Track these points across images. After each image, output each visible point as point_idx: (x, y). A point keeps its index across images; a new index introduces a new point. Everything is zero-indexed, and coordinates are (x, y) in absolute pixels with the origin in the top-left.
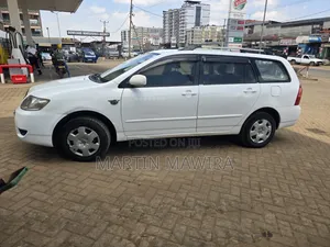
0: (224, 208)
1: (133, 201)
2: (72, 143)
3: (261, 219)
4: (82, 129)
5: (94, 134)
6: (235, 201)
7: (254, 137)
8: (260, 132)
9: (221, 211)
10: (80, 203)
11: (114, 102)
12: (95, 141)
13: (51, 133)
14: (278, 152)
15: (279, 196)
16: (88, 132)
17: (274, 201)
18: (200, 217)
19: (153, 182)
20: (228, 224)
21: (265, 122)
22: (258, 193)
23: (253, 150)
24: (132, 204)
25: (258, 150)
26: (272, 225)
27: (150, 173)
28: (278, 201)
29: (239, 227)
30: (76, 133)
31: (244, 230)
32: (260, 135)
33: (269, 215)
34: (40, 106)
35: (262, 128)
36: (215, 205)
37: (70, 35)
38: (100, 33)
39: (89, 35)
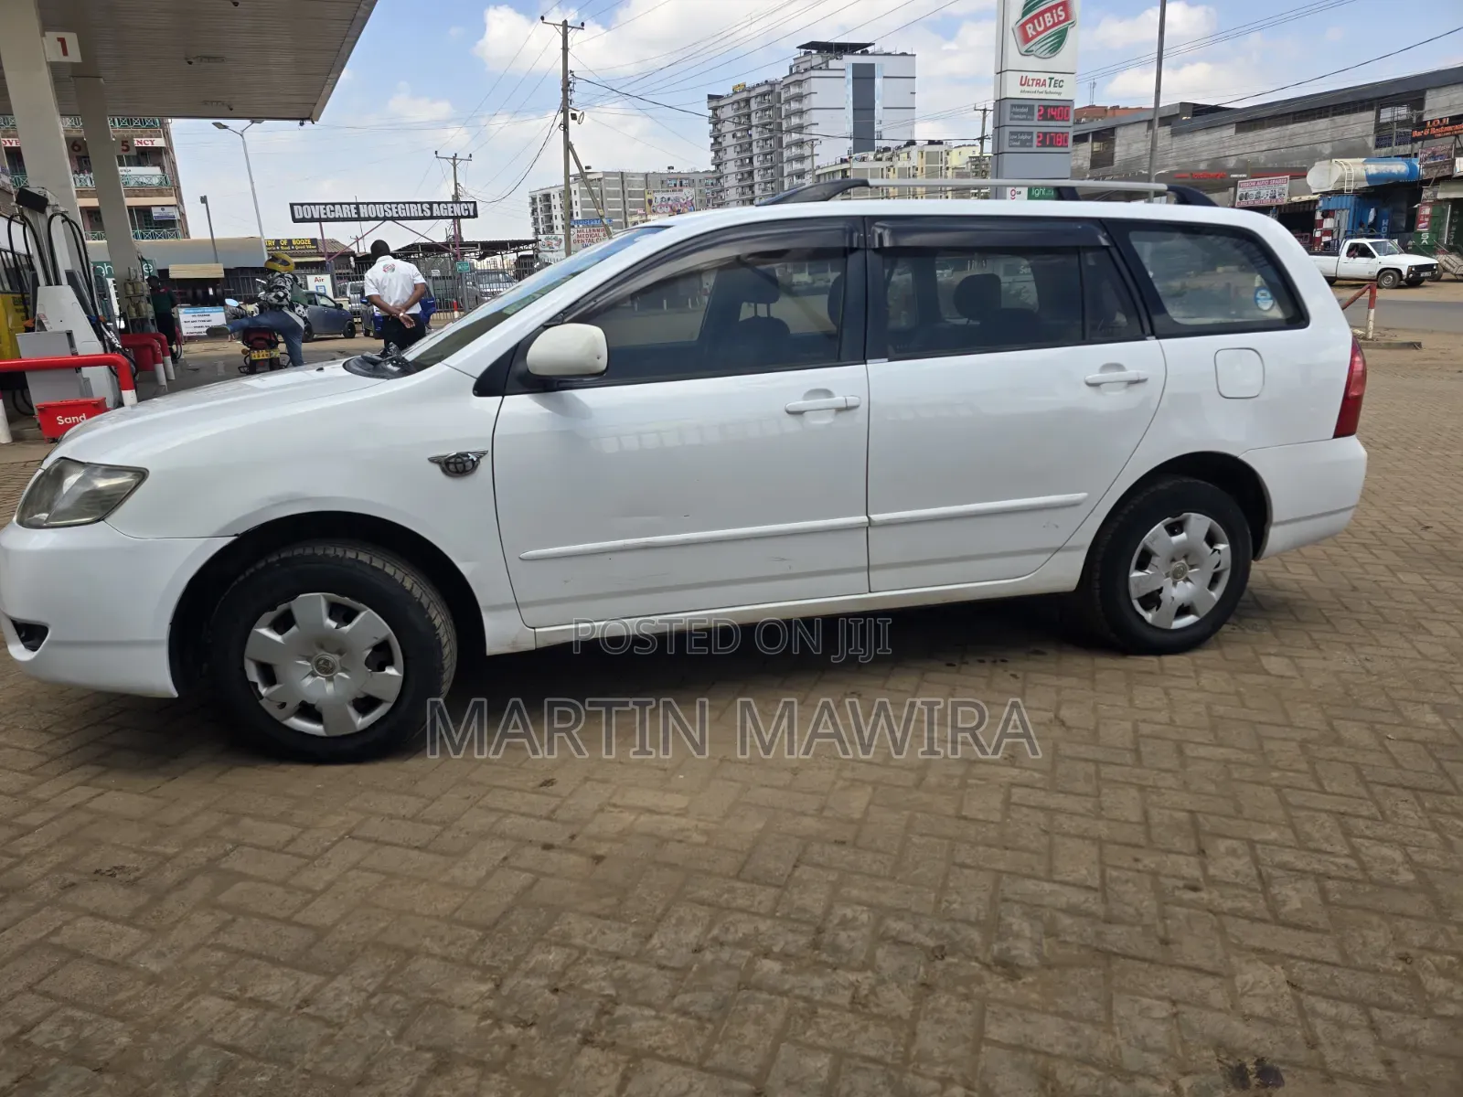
0: (1023, 951)
1: (564, 941)
2: (269, 674)
3: (1218, 997)
4: (313, 607)
5: (369, 626)
6: (1072, 911)
7: (1152, 600)
8: (1177, 576)
9: (1009, 968)
10: (298, 962)
11: (457, 466)
12: (381, 655)
13: (163, 632)
14: (1275, 664)
15: (1302, 874)
16: (344, 615)
17: (1274, 905)
18: (897, 1000)
19: (662, 841)
20: (1049, 1032)
21: (1199, 524)
22: (1189, 868)
24: (554, 957)
26: (1272, 1021)
27: (648, 798)
28: (1295, 897)
29: (1104, 1048)
30: (283, 624)
31: (1131, 1058)
32: (1179, 592)
33: (1253, 974)
34: (101, 506)
35: (1187, 554)
36: (975, 935)
37: (303, 220)
38: (435, 206)
39: (385, 219)
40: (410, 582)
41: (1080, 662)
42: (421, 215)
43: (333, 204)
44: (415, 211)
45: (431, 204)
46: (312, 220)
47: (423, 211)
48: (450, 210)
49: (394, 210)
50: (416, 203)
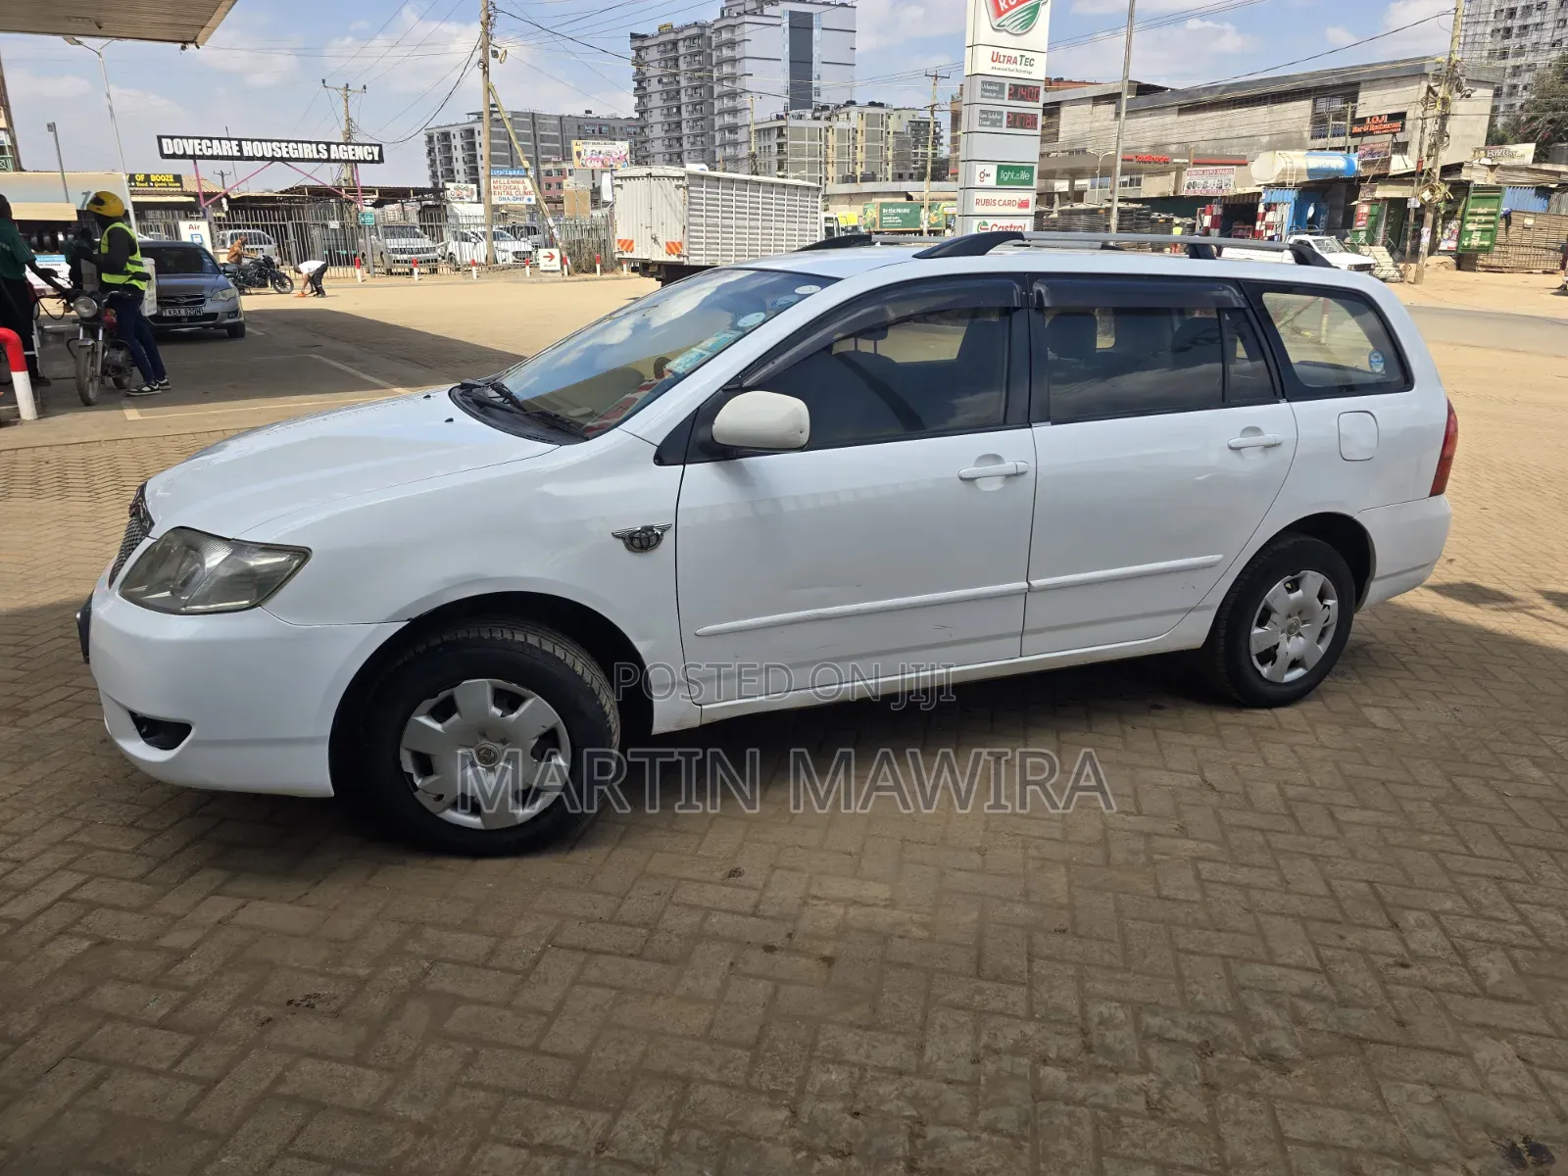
0: (1282, 1042)
1: (837, 1059)
2: (425, 765)
3: (1466, 1077)
4: (477, 694)
5: (536, 712)
6: (1306, 995)
7: (1269, 655)
8: (1291, 631)
9: (1272, 1058)
10: (571, 1098)
11: (642, 541)
12: (548, 742)
13: (326, 731)
15: (1490, 944)
16: (509, 701)
17: (1478, 977)
18: (1188, 1102)
19: (885, 938)
20: (1340, 1127)
21: (1313, 580)
22: (1389, 941)
23: (1263, 716)
24: (835, 1075)
25: (1283, 713)
26: (1521, 1097)
27: (847, 888)
28: (1494, 968)
29: (1392, 1141)
30: (443, 712)
31: (1420, 1146)
32: (1292, 647)
33: (1488, 1051)
34: (258, 588)
35: (1302, 611)
36: (1232, 1028)
37: (174, 156)
38: (333, 147)
39: (273, 159)
40: (581, 665)
41: (1201, 717)
42: (316, 156)
43: (211, 139)
44: (309, 151)
45: (328, 144)
46: (184, 156)
47: (318, 152)
48: (352, 153)
49: (285, 150)
50: (310, 143)
